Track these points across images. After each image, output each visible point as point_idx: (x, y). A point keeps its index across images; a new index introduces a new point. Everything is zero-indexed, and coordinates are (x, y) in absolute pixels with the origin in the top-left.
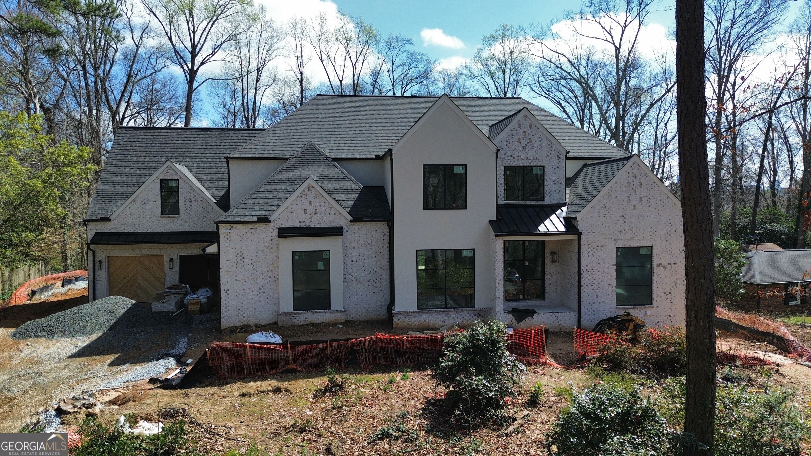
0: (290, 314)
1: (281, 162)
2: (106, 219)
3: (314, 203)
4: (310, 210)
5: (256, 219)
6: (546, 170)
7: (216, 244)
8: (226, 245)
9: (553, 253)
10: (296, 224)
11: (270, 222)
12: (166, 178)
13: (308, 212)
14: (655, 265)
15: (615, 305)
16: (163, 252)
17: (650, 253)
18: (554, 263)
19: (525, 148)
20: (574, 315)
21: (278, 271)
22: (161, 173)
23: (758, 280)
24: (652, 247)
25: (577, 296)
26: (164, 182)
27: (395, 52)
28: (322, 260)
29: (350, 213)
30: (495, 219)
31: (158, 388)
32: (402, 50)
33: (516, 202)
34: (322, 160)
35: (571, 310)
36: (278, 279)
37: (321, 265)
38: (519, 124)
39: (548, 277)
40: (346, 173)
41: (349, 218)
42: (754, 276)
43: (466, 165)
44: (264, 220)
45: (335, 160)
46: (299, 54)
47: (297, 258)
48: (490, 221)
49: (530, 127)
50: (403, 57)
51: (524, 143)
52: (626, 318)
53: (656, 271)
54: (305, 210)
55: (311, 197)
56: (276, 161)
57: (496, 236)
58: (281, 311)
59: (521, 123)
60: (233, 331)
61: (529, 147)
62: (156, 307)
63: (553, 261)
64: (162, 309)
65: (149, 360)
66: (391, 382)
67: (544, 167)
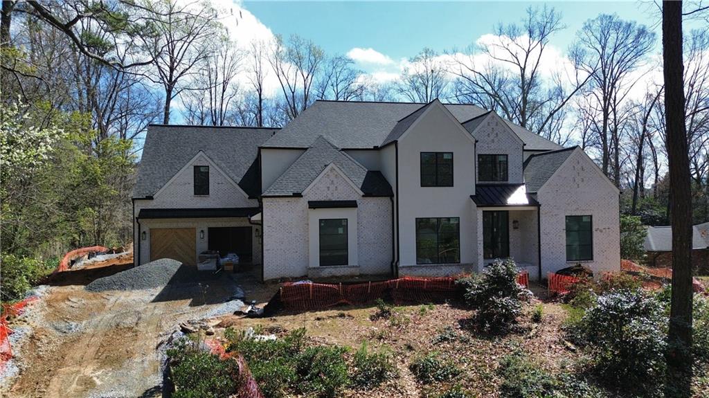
0: (318, 268)
1: (301, 151)
2: (150, 198)
3: (335, 182)
4: (333, 188)
5: (292, 194)
6: (509, 158)
7: (260, 214)
8: (268, 214)
9: (515, 222)
10: (322, 198)
11: (302, 196)
12: (199, 165)
13: (331, 189)
14: (594, 230)
15: (565, 260)
16: (195, 225)
17: (589, 220)
18: (516, 230)
19: (493, 141)
20: (536, 268)
21: (308, 235)
22: (195, 161)
23: (654, 248)
24: (591, 216)
25: (537, 253)
26: (196, 168)
27: (339, 70)
28: (341, 226)
29: (361, 189)
30: (474, 194)
31: (245, 317)
32: (345, 68)
33: (487, 182)
34: (334, 150)
35: (533, 264)
36: (308, 241)
37: (341, 231)
38: (489, 123)
39: (511, 240)
40: (353, 160)
41: (362, 193)
42: (650, 245)
43: (452, 153)
44: (298, 195)
45: (343, 150)
46: (258, 70)
47: (322, 224)
48: (471, 196)
49: (497, 125)
50: (345, 73)
51: (492, 137)
52: (578, 268)
53: (595, 234)
54: (328, 187)
55: (332, 177)
56: (298, 151)
57: (478, 206)
58: (311, 266)
59: (490, 121)
60: (275, 281)
61: (496, 140)
62: (201, 267)
63: (515, 228)
64: (205, 269)
65: (221, 302)
66: (423, 310)
67: (507, 155)
